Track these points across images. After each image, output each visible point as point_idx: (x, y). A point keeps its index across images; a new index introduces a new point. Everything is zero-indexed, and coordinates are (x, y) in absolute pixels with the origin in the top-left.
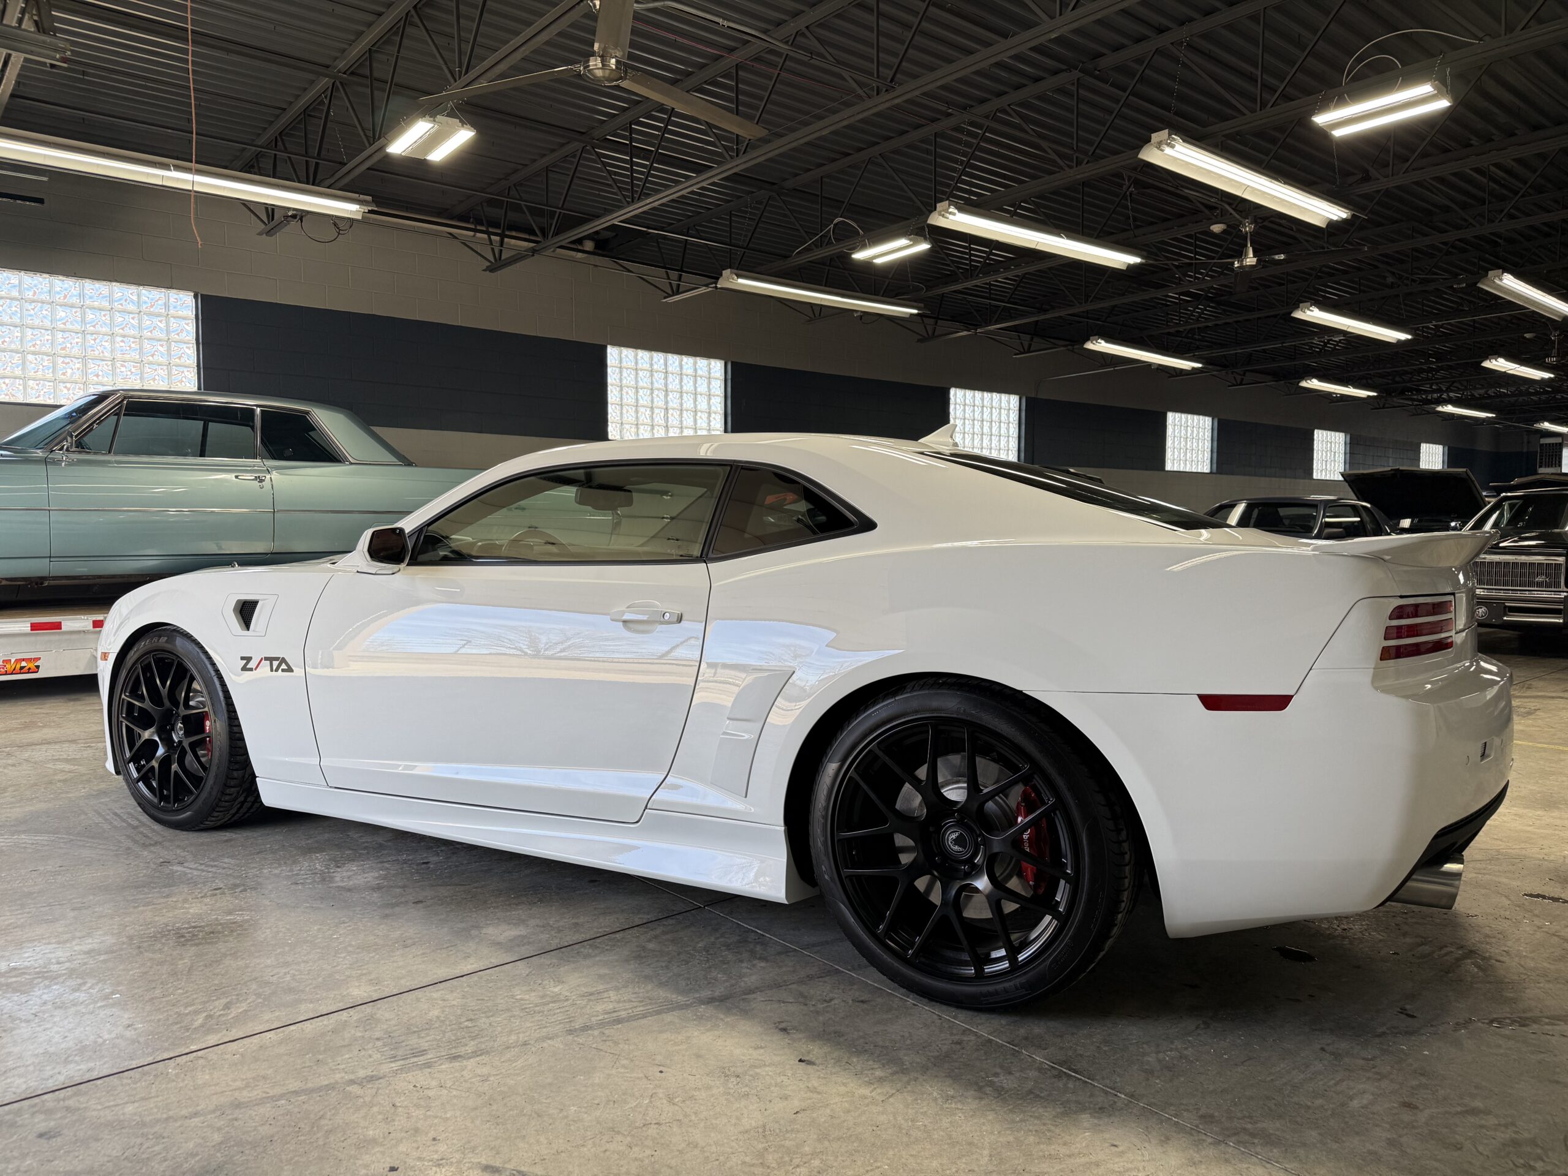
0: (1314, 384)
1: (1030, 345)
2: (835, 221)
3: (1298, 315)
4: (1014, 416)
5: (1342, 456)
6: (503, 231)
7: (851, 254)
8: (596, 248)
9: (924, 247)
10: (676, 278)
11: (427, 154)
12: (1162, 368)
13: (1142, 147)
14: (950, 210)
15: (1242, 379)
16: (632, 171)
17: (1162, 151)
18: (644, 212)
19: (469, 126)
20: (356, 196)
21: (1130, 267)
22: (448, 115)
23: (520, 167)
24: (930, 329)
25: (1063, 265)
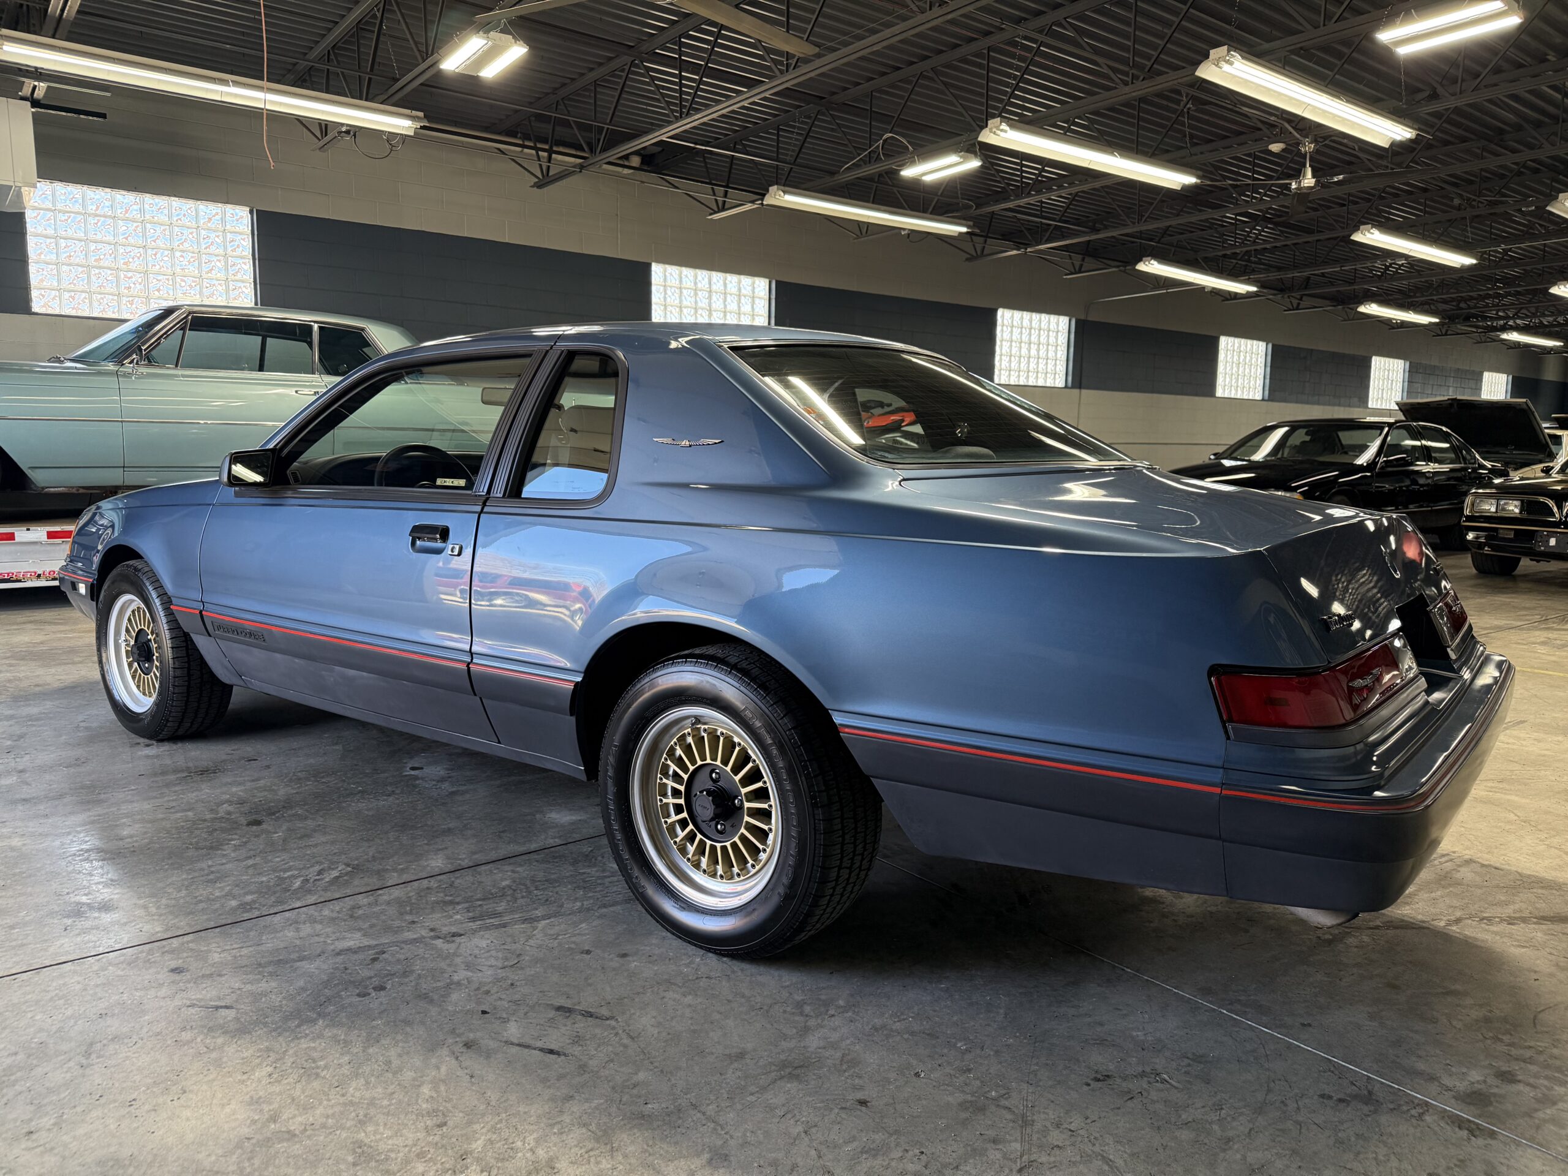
0: (1372, 309)
1: (1081, 266)
2: (885, 137)
3: (1358, 237)
4: (1063, 339)
5: (1400, 385)
6: (551, 147)
7: (900, 170)
8: (642, 163)
9: (974, 164)
10: (722, 194)
11: (479, 71)
12: (1216, 292)
13: (1201, 62)
14: (1002, 127)
15: (1299, 304)
16: (681, 85)
17: (1221, 68)
18: (694, 128)
19: (521, 42)
20: (408, 112)
21: (1185, 188)
22: (502, 31)
23: (568, 81)
24: (979, 248)
25: (1117, 184)
